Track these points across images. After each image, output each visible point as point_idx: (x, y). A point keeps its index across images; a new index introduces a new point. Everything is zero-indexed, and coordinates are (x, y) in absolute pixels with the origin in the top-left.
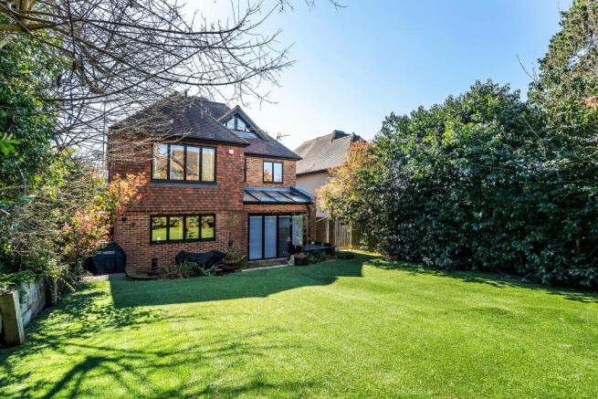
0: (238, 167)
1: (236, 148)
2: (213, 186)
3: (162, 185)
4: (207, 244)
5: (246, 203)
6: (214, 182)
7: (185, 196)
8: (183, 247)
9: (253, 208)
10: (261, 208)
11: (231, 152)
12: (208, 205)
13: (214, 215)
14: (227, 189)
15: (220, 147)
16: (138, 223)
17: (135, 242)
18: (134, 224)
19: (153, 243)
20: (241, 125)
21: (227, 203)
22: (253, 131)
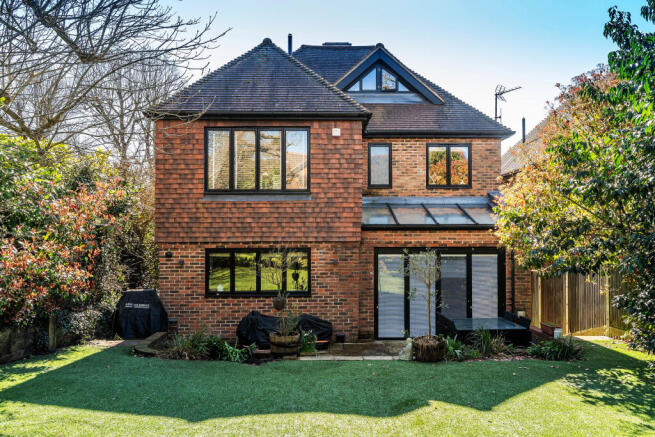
0: (350, 161)
1: (347, 125)
2: (304, 199)
3: (220, 199)
4: (296, 303)
5: (366, 228)
6: (307, 192)
7: (258, 216)
8: (255, 305)
9: (382, 238)
10: (400, 238)
11: (336, 132)
12: (297, 232)
13: (307, 251)
14: (330, 203)
15: (316, 125)
16: (188, 263)
17: (183, 292)
18: (182, 263)
19: (210, 294)
20: (389, 81)
21: (330, 229)
22: (412, 89)
